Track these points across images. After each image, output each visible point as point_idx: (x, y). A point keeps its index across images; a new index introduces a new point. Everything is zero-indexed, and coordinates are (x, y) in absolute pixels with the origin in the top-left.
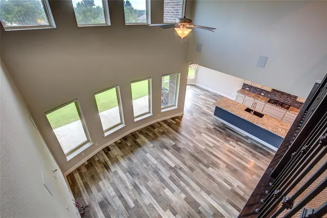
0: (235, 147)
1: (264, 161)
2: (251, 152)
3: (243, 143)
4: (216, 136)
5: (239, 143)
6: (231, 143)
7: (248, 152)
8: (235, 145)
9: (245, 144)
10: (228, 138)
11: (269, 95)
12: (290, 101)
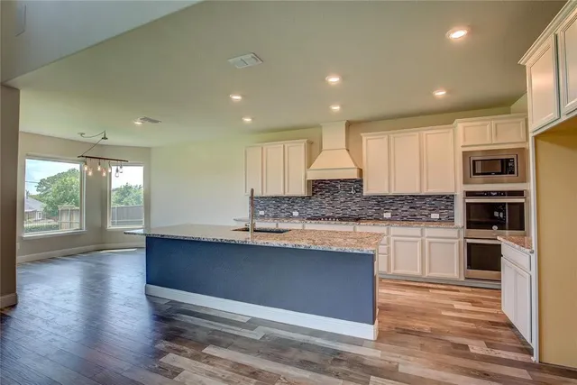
0: (175, 374)
5: (208, 349)
6: (168, 358)
11: (309, 211)
12: (354, 209)
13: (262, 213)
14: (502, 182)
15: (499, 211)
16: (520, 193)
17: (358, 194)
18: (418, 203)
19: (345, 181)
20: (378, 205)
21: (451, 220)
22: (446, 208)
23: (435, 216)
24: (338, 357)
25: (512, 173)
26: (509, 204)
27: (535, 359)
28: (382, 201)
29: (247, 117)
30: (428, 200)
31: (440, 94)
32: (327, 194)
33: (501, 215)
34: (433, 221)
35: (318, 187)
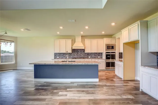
0: (66, 95)
1: (98, 92)
2: (83, 91)
3: (72, 88)
4: (40, 95)
5: (68, 89)
6: (60, 93)
7: (81, 93)
8: (65, 93)
9: (74, 88)
10: (55, 91)
11: (71, 57)
12: (82, 56)
13: (58, 57)
14: (110, 50)
15: (109, 56)
16: (115, 53)
17: (83, 52)
18: (96, 55)
19: (80, 49)
20: (87, 55)
21: (102, 58)
22: (101, 55)
23: (99, 57)
24: (95, 85)
25: (113, 49)
26: (111, 54)
27: (123, 80)
28: (88, 54)
29: (58, 32)
30: (98, 54)
31: (103, 33)
32: (76, 52)
33: (109, 57)
34: (98, 58)
35: (74, 50)
